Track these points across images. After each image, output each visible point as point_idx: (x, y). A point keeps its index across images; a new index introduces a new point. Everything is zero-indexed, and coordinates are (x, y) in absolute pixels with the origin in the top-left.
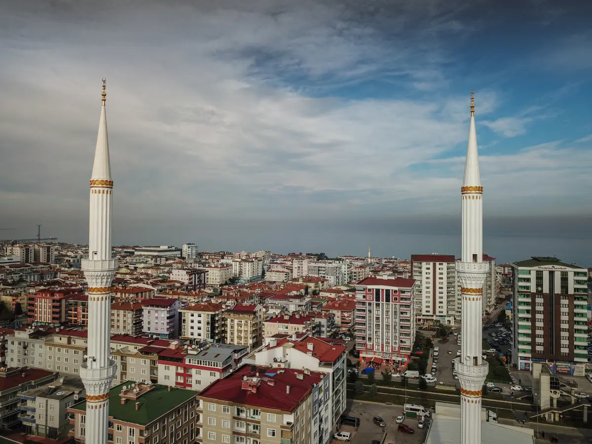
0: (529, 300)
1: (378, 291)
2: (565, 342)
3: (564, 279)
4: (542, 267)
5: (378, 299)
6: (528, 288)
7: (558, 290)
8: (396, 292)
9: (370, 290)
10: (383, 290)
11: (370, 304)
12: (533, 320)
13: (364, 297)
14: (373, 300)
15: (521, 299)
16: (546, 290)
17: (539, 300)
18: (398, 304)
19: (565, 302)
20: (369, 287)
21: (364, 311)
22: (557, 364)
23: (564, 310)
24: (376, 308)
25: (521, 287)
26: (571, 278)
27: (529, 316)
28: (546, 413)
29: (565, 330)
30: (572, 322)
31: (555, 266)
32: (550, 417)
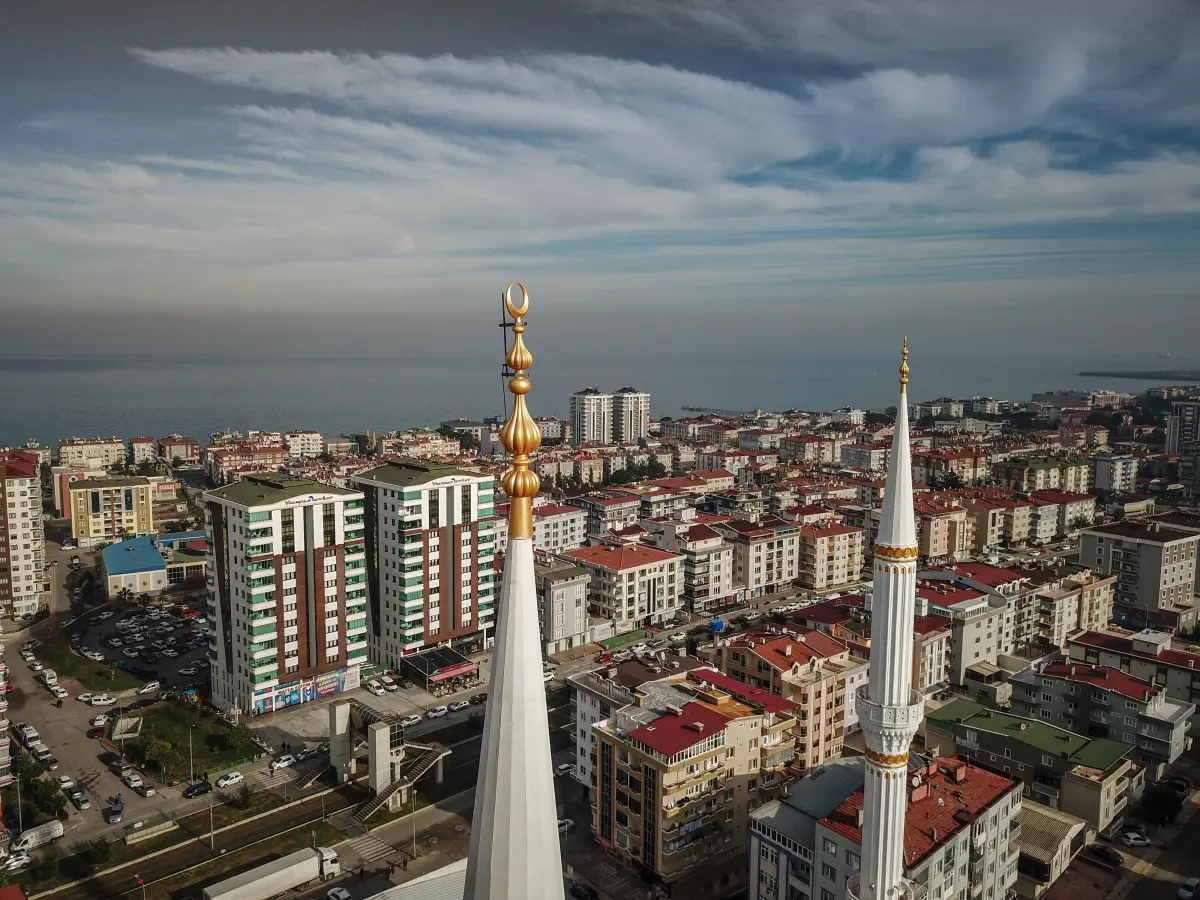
0: (271, 572)
2: (332, 637)
3: (329, 518)
4: (292, 500)
6: (266, 548)
7: (319, 542)
12: (278, 611)
15: (257, 575)
16: (299, 546)
17: (289, 568)
19: (330, 561)
22: (318, 680)
23: (330, 576)
26: (340, 514)
27: (273, 604)
28: (390, 798)
29: (332, 614)
30: (342, 596)
31: (315, 496)
32: (395, 802)
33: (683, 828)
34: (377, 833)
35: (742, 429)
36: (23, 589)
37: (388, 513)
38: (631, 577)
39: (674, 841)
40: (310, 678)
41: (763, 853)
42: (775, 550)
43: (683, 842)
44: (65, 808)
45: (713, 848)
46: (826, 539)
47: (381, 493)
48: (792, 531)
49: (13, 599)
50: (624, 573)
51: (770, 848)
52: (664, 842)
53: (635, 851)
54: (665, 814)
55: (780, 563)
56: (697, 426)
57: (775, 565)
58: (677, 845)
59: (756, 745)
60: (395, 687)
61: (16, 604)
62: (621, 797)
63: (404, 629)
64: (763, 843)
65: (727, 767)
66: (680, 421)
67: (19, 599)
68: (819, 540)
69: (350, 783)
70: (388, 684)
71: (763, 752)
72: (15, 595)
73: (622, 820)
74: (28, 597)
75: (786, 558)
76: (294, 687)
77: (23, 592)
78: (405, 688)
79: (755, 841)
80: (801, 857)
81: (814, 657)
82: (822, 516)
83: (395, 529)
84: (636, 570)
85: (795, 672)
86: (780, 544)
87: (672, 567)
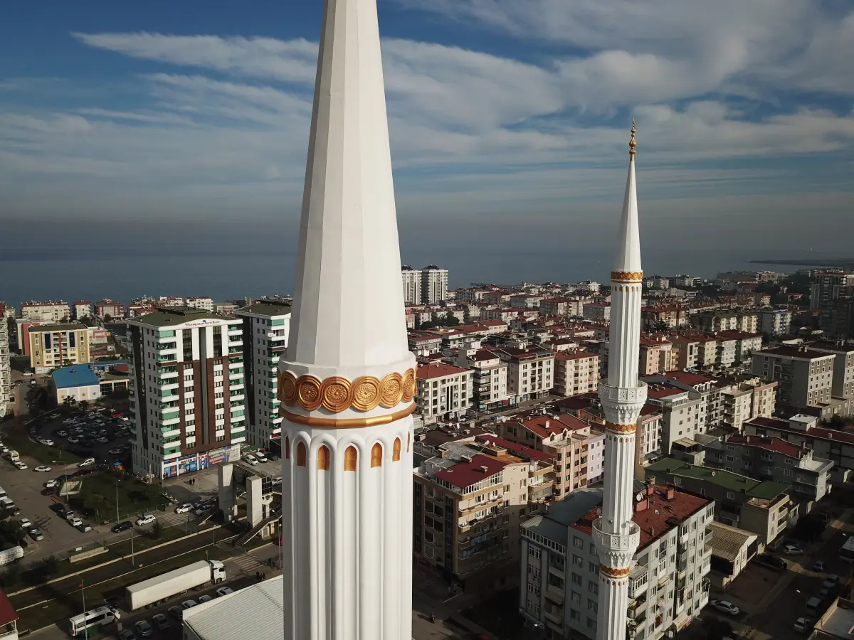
0: (175, 374)
2: (220, 423)
3: (218, 337)
4: (190, 323)
6: (171, 357)
7: (210, 353)
12: (181, 403)
15: (165, 376)
16: (196, 356)
17: (189, 372)
19: (218, 368)
22: (210, 454)
23: (218, 379)
25: (166, 356)
26: (225, 334)
27: (177, 397)
28: (262, 529)
29: (220, 406)
30: (227, 394)
31: (207, 320)
32: (265, 533)
33: (473, 540)
34: (253, 553)
35: (513, 295)
37: (260, 336)
38: (435, 384)
39: (467, 550)
40: (204, 452)
41: (531, 552)
42: (537, 368)
43: (473, 550)
44: (24, 539)
45: (494, 557)
46: (573, 361)
47: (255, 321)
48: (549, 355)
50: (430, 381)
51: (536, 548)
52: (459, 551)
53: (439, 560)
54: (460, 529)
55: (540, 378)
56: (481, 293)
57: (537, 379)
58: (469, 553)
59: (525, 485)
60: (265, 459)
62: (429, 521)
63: (273, 418)
64: (530, 545)
65: (504, 499)
66: (469, 289)
68: (568, 362)
69: (233, 522)
70: (260, 457)
71: (530, 489)
73: (430, 537)
75: (545, 373)
76: (193, 458)
78: (273, 460)
79: (524, 544)
80: (558, 551)
81: (566, 429)
82: (571, 345)
83: (266, 347)
84: (439, 379)
85: (552, 439)
86: (541, 364)
87: (464, 378)
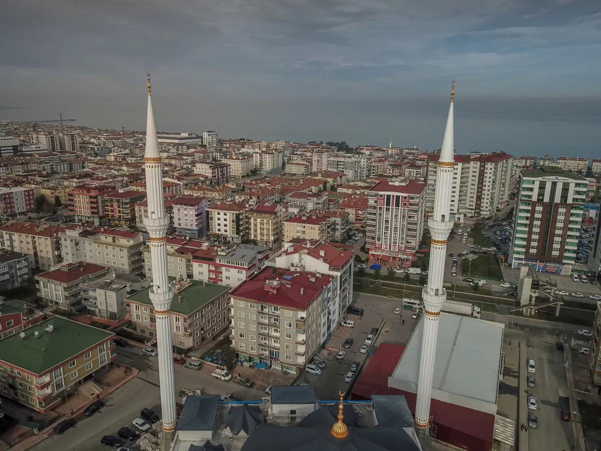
0: (530, 208)
1: (389, 196)
2: (556, 246)
3: (565, 189)
4: (546, 177)
5: (388, 204)
6: (530, 197)
7: (557, 199)
8: (405, 198)
9: (381, 196)
10: (393, 196)
11: (380, 208)
12: (531, 226)
13: (376, 202)
14: (384, 205)
15: (522, 207)
16: (547, 199)
17: (539, 208)
18: (407, 209)
19: (562, 210)
20: (381, 193)
21: (375, 214)
22: (547, 264)
23: (561, 218)
24: (386, 212)
25: (524, 196)
26: (572, 188)
27: (528, 222)
29: (559, 236)
30: (566, 229)
31: (559, 178)
32: (527, 311)
36: (485, 207)
40: (543, 262)
49: (481, 210)
60: (586, 281)
61: (481, 212)
67: (483, 211)
70: (582, 279)
72: (481, 209)
74: (486, 211)
76: (534, 263)
77: (484, 209)
78: (592, 284)
